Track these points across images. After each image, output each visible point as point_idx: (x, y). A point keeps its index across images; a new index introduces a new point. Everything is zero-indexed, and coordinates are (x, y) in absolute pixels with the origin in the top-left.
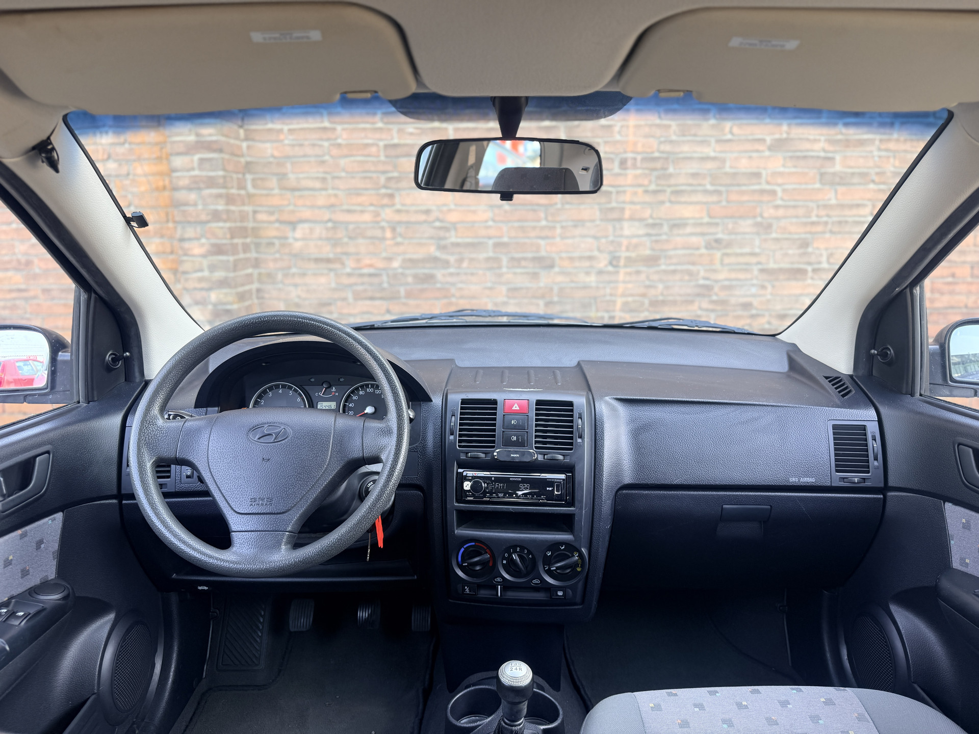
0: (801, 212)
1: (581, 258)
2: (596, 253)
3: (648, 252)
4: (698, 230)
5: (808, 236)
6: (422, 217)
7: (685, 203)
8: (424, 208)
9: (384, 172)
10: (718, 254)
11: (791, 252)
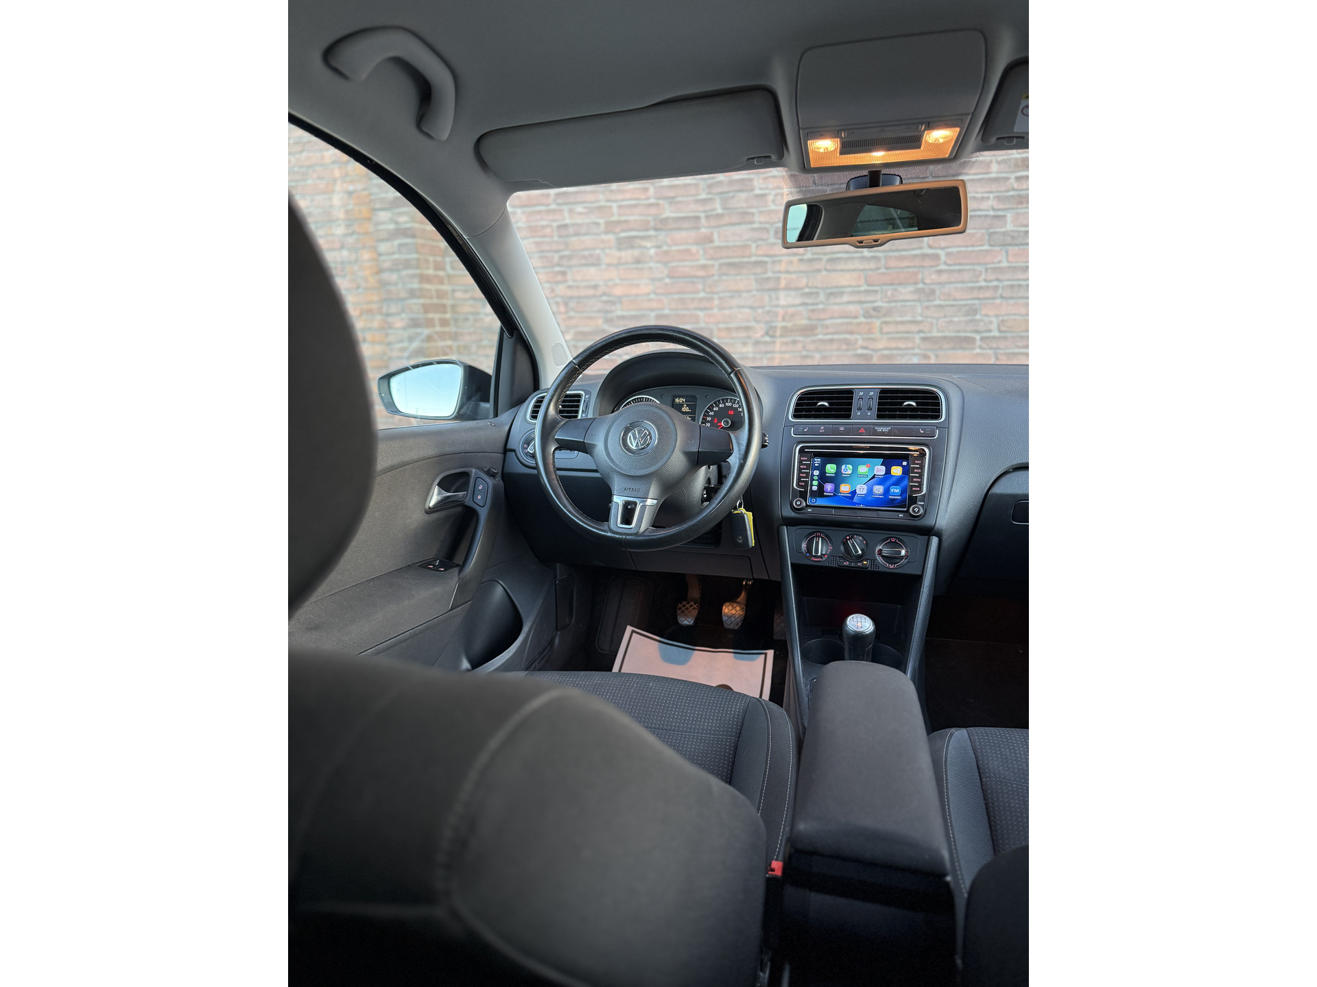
0: (967, 276)
1: (738, 329)
2: (752, 324)
3: (805, 322)
4: (856, 298)
5: (976, 302)
6: (591, 292)
7: (842, 270)
8: (592, 283)
9: (558, 251)
10: (878, 323)
11: (956, 319)
